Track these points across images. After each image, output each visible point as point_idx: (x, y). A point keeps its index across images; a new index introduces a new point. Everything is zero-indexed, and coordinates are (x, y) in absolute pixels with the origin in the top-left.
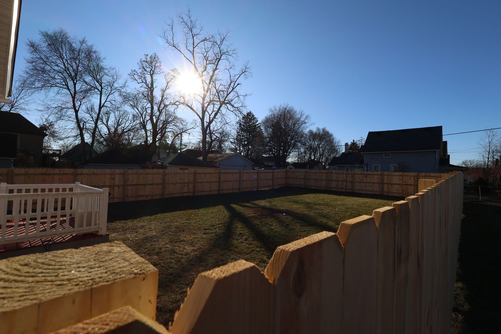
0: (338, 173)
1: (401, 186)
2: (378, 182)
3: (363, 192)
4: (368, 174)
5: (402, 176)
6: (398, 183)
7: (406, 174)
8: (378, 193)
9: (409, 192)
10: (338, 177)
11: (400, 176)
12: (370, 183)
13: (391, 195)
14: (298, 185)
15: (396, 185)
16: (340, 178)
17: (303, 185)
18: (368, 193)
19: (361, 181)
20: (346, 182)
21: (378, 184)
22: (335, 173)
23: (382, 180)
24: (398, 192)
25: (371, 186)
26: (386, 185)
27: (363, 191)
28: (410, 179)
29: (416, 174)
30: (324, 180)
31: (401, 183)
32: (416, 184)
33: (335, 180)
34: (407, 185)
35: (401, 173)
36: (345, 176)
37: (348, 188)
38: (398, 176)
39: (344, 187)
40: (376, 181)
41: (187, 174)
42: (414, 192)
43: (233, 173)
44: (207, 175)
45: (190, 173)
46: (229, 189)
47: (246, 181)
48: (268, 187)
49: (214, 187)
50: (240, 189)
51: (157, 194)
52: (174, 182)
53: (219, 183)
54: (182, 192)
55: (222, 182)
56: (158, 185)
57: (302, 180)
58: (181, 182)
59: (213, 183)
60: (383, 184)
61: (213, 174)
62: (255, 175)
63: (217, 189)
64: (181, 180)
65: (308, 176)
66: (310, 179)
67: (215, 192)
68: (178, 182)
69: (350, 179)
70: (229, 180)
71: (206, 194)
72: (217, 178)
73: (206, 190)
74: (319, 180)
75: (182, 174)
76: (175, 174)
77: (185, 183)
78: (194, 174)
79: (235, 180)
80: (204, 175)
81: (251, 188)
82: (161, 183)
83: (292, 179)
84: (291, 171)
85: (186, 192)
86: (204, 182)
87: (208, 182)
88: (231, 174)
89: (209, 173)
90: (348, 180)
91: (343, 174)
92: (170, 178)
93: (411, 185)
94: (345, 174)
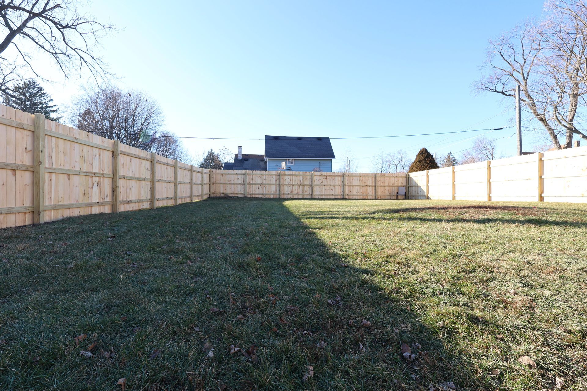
0: (292, 175)
1: (361, 187)
4: (329, 176)
5: (362, 177)
6: (358, 184)
8: (339, 195)
9: (368, 193)
10: (293, 180)
12: (330, 186)
14: (232, 194)
15: (356, 187)
16: (295, 181)
17: (242, 194)
18: (329, 197)
19: (321, 184)
20: (304, 185)
22: (289, 175)
24: (358, 194)
25: (332, 189)
26: (347, 188)
27: (323, 196)
28: (369, 179)
30: (273, 184)
31: (361, 185)
33: (289, 185)
34: (367, 186)
36: (301, 178)
37: (305, 193)
39: (301, 193)
40: (337, 184)
41: (98, 149)
42: (373, 193)
43: (167, 164)
44: (134, 160)
45: (105, 146)
46: (163, 199)
47: (181, 183)
48: (199, 196)
49: (145, 191)
50: (175, 198)
51: (14, 208)
52: (67, 167)
53: (152, 182)
54: (87, 202)
55: (157, 181)
56: (14, 170)
57: (239, 186)
58: (85, 169)
59: (143, 182)
60: (344, 186)
61: (143, 160)
62: (188, 173)
63: (149, 197)
64: (85, 165)
65: (248, 180)
66: (253, 184)
67: (146, 203)
68: (77, 169)
69: (308, 182)
70: (163, 179)
71: (133, 208)
72: (149, 172)
73: (133, 197)
74: (266, 184)
75: (88, 147)
76: (69, 141)
77: (94, 175)
78: (111, 153)
79: (169, 179)
80: (129, 158)
81: (185, 198)
82: (27, 164)
83: (221, 185)
84: (218, 174)
85: (98, 202)
86: (131, 177)
87: (136, 179)
88: (165, 166)
89: (137, 157)
90: (305, 183)
91: (299, 176)
92: (54, 150)
93: (369, 186)
94: (301, 175)
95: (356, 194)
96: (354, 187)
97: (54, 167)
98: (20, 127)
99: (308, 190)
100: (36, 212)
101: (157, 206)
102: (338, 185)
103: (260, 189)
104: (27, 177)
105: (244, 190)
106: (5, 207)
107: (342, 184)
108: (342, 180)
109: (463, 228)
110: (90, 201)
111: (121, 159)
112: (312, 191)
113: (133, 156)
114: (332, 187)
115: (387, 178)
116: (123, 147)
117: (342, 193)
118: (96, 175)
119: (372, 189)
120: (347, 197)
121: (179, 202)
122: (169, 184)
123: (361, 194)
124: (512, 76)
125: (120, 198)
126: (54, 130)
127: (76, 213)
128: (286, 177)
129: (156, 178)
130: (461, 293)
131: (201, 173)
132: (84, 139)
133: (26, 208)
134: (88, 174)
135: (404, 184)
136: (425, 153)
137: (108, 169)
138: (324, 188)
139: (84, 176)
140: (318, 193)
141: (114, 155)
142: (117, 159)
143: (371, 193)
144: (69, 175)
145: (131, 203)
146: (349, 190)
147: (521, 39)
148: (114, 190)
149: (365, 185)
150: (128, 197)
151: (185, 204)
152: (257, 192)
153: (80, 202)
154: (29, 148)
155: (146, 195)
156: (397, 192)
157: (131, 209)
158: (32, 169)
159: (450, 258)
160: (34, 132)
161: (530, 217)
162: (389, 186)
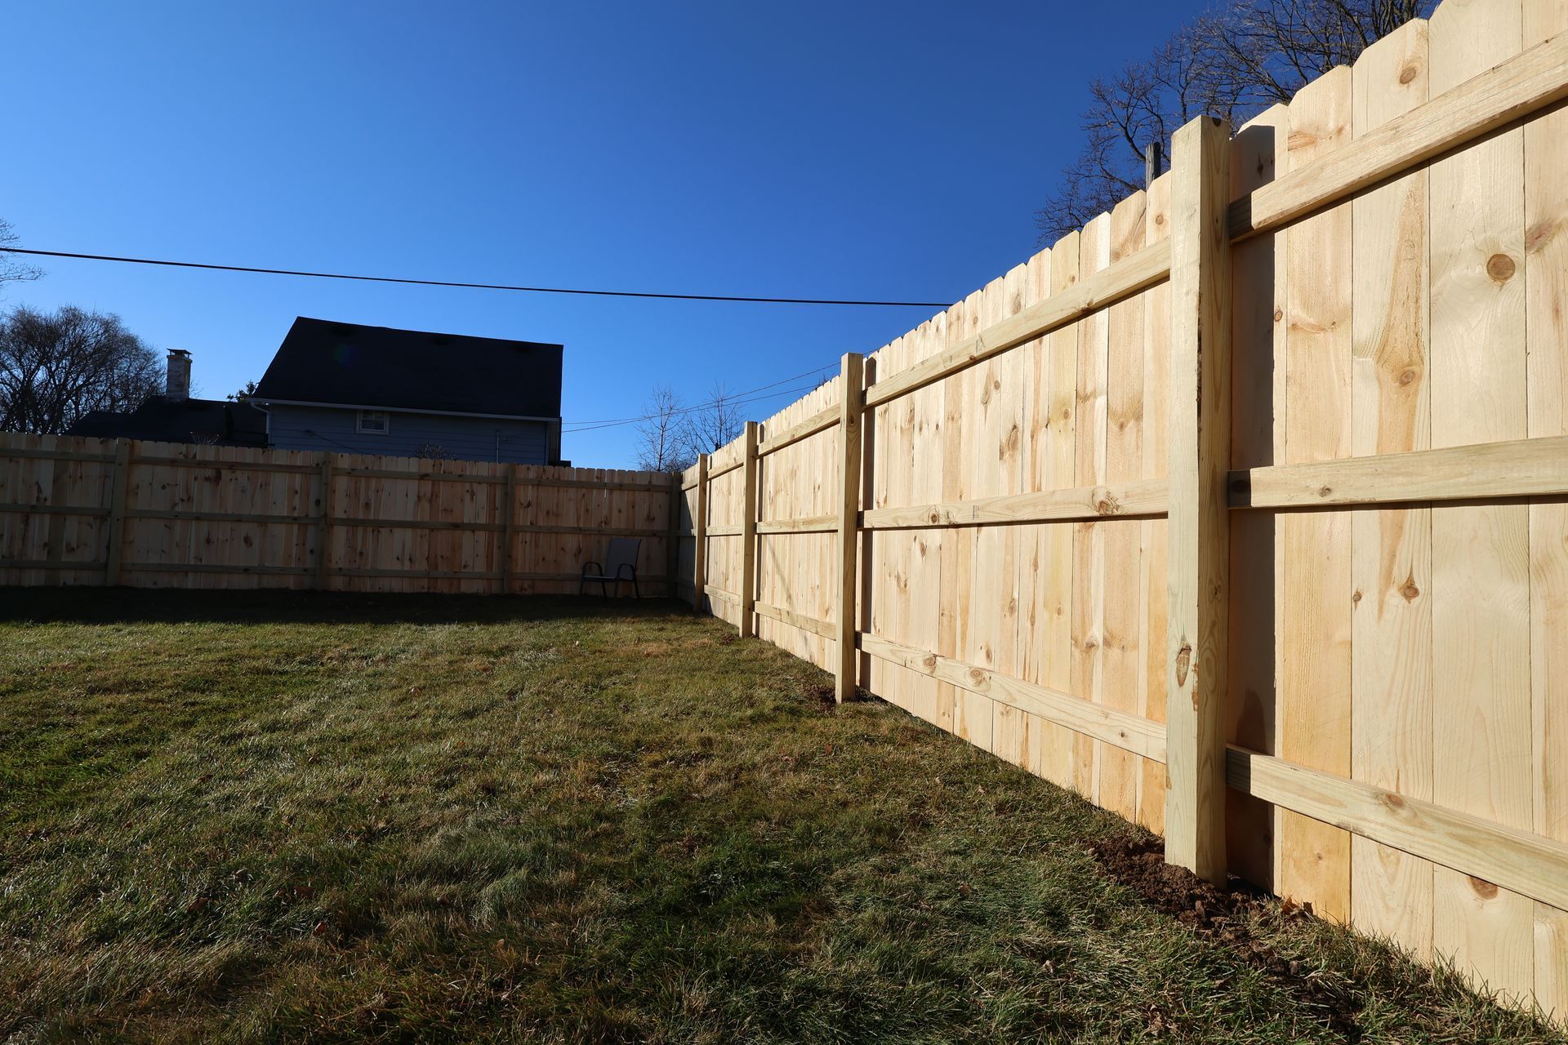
1: (427, 532)
2: (296, 514)
3: (191, 582)
4: (233, 466)
5: (433, 481)
6: (409, 518)
7: (453, 466)
8: (291, 583)
9: (463, 564)
11: (423, 477)
12: (239, 519)
13: (367, 586)
15: (398, 532)
18: (225, 582)
19: (179, 509)
20: (59, 513)
21: (295, 528)
23: (318, 502)
24: (407, 566)
25: (247, 540)
26: (340, 534)
27: (186, 573)
28: (473, 494)
29: (500, 468)
31: (427, 519)
32: (497, 522)
34: (456, 526)
35: (427, 465)
36: (45, 472)
37: (66, 558)
38: (408, 476)
39: (36, 554)
40: (282, 511)
42: (489, 565)
60: (326, 523)
69: (83, 496)
90: (73, 501)
91: (32, 456)
93: (473, 528)
94: (46, 456)
95: (397, 566)
96: (384, 531)
99: (84, 540)
102: (284, 520)
107: (313, 512)
108: (314, 493)
112: (112, 546)
114: (245, 529)
115: (572, 492)
117: (310, 563)
119: (490, 544)
120: (337, 583)
123: (422, 566)
135: (660, 524)
138: (196, 530)
140: (154, 559)
143: (480, 567)
146: (352, 548)
149: (452, 520)
162: (578, 530)
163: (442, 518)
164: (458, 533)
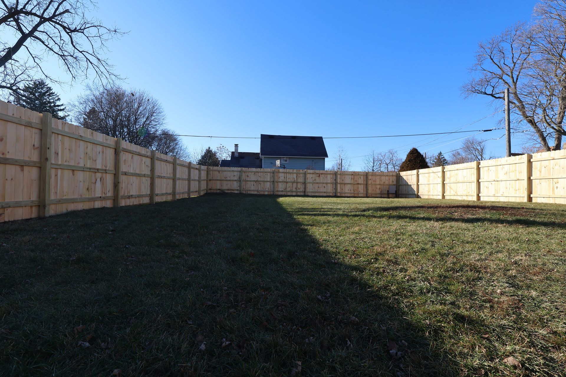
0: (286, 173)
1: (353, 185)
2: (332, 182)
3: (317, 195)
4: (322, 174)
5: (354, 175)
6: (350, 183)
8: (331, 195)
9: (360, 191)
10: (287, 177)
11: (352, 175)
12: (323, 183)
14: (228, 190)
16: (289, 178)
17: (238, 190)
18: (321, 194)
19: (314, 182)
20: (297, 183)
21: (332, 185)
22: (283, 172)
23: (335, 180)
24: (350, 192)
25: (324, 187)
26: (339, 185)
27: (316, 193)
28: (360, 178)
30: (268, 181)
31: (353, 183)
32: (365, 183)
33: (283, 182)
36: (295, 176)
37: (298, 190)
38: (350, 175)
39: (294, 190)
41: (101, 147)
42: (364, 191)
43: (166, 161)
44: (136, 157)
45: (108, 144)
46: (163, 195)
47: (179, 179)
48: (196, 192)
49: (145, 187)
50: (174, 194)
51: (21, 202)
52: (72, 163)
53: (152, 179)
54: (90, 197)
55: (156, 177)
56: (22, 166)
57: (235, 183)
58: (88, 166)
59: (144, 178)
60: (336, 183)
61: (144, 157)
62: (186, 170)
63: (149, 193)
64: (89, 161)
65: (244, 177)
66: (248, 181)
67: (146, 198)
68: (82, 165)
69: (301, 180)
70: (163, 175)
71: (133, 202)
72: (149, 169)
73: (133, 192)
74: (260, 181)
75: (92, 144)
76: (74, 139)
77: (96, 171)
78: (114, 150)
79: (168, 176)
80: (130, 155)
81: (183, 193)
82: (35, 160)
83: (218, 181)
84: (215, 170)
85: (100, 197)
86: (132, 173)
87: (137, 175)
88: (165, 163)
89: (138, 154)
90: (299, 181)
91: (293, 173)
92: (60, 147)
93: (361, 184)
94: (295, 173)
95: (348, 192)
96: (346, 185)
97: (60, 163)
98: (28, 125)
99: (301, 187)
100: (41, 205)
101: (157, 201)
102: (330, 183)
103: (255, 186)
104: (34, 172)
105: (240, 186)
106: (13, 200)
107: (334, 182)
108: (334, 178)
109: (452, 227)
110: (93, 196)
111: (124, 157)
112: (305, 188)
113: (135, 153)
114: (324, 185)
115: (378, 177)
116: (125, 144)
117: (334, 191)
118: (99, 171)
119: (364, 187)
120: (339, 195)
121: (178, 197)
122: (168, 180)
123: (352, 191)
124: (502, 78)
125: (121, 193)
126: (60, 128)
127: (80, 207)
128: (281, 175)
129: (156, 174)
130: (449, 292)
131: (199, 170)
132: (89, 137)
133: (32, 202)
134: (92, 170)
135: (395, 183)
136: (415, 153)
137: (110, 166)
138: (317, 185)
139: (88, 173)
140: (311, 190)
141: (117, 152)
142: (119, 156)
143: (362, 191)
144: (73, 171)
145: (132, 198)
146: (341, 188)
147: (511, 44)
148: (116, 185)
149: (357, 183)
150: (129, 192)
151: (184, 200)
152: (252, 188)
153: (83, 197)
154: (37, 144)
155: (146, 190)
156: (388, 191)
157: (131, 204)
158: (39, 165)
159: (438, 257)
160: (41, 130)
161: (518, 217)
162: (379, 184)
163: (356, 182)
164: (358, 185)
